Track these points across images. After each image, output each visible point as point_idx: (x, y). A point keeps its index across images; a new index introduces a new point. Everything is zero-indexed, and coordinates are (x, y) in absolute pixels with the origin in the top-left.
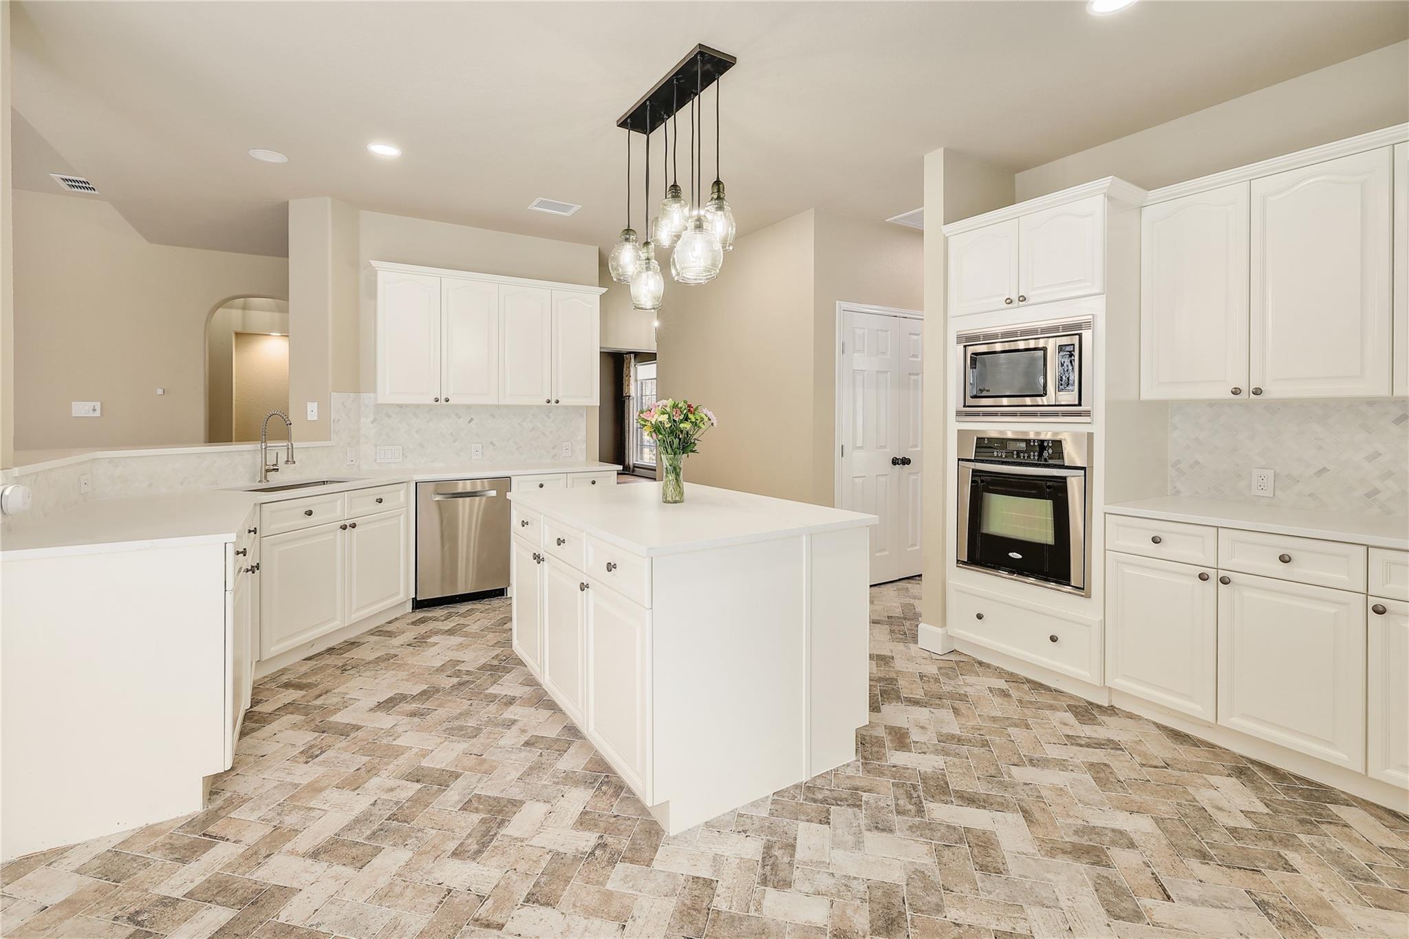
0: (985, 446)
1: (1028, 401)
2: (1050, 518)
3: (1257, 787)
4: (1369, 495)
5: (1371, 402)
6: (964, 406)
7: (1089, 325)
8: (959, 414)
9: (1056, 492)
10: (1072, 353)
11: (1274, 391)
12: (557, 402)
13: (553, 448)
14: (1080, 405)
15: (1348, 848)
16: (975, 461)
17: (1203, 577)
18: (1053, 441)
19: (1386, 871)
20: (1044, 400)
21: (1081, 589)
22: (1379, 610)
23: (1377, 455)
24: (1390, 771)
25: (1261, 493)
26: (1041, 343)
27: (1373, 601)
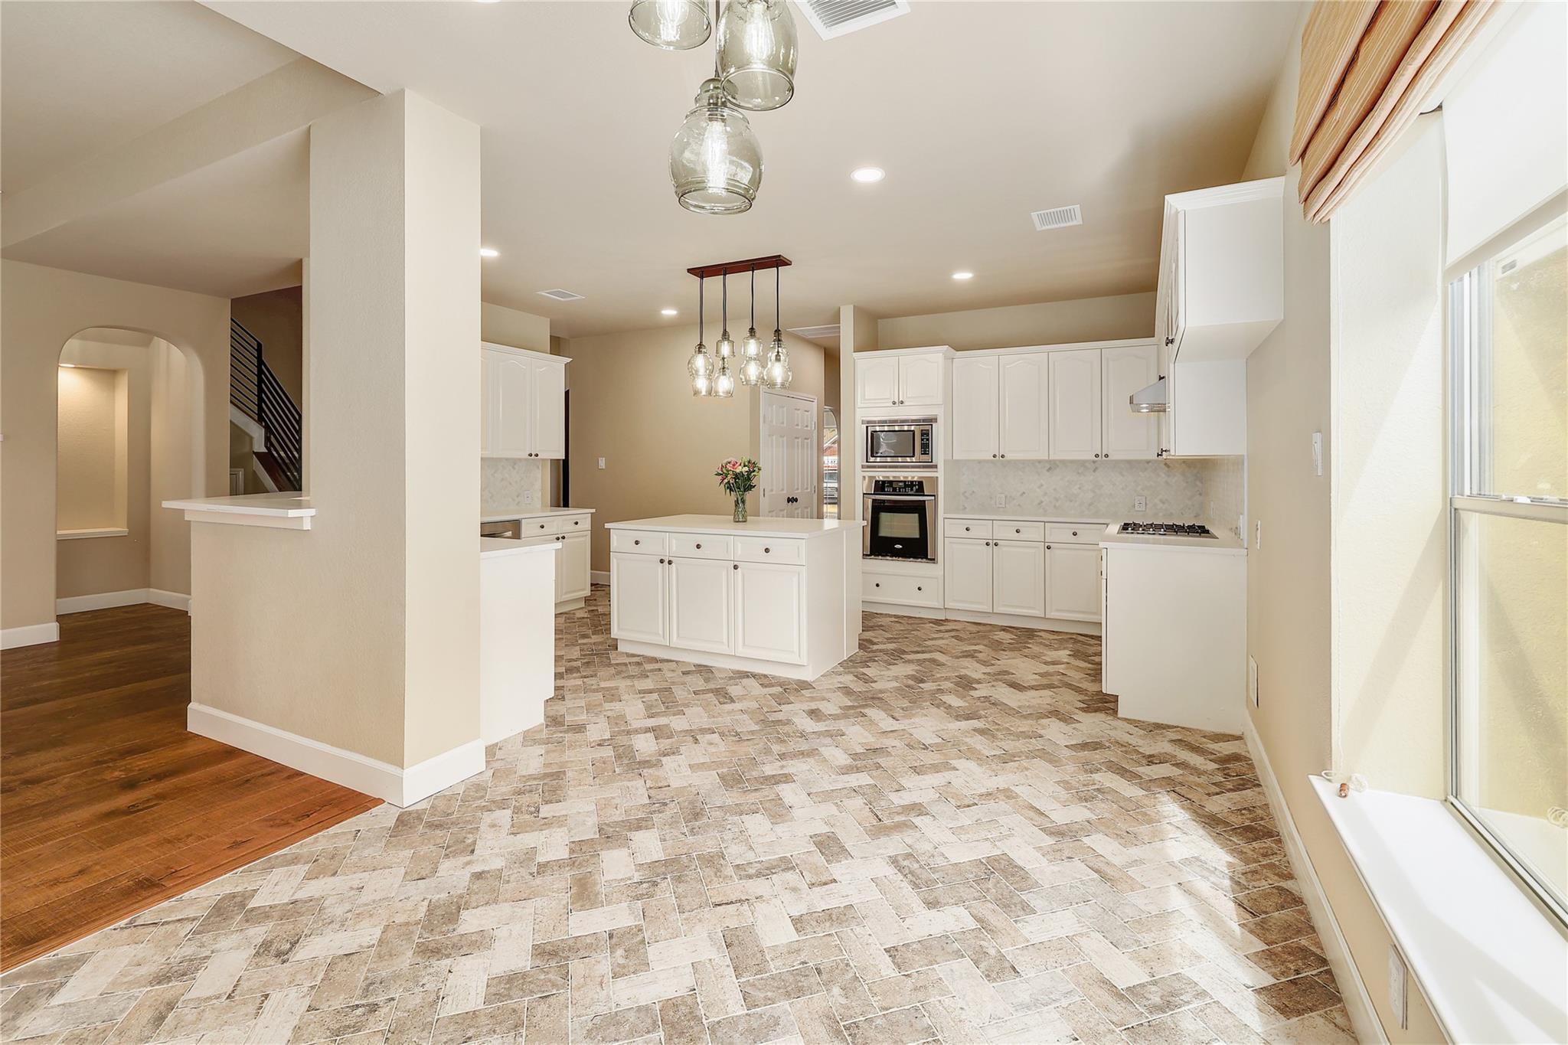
0: (881, 486)
1: (900, 459)
2: (917, 524)
3: (1012, 633)
4: (1039, 504)
5: (1040, 462)
6: (867, 462)
7: (935, 420)
8: (863, 467)
9: (919, 509)
10: (926, 434)
11: (1008, 457)
12: (537, 455)
13: (518, 497)
14: (932, 462)
15: (1044, 641)
16: (874, 494)
17: (987, 544)
18: (919, 482)
19: (1056, 644)
20: (914, 459)
21: (933, 560)
22: (1049, 548)
23: (1042, 485)
24: (1052, 614)
25: (1000, 506)
26: (913, 428)
27: (1047, 544)
